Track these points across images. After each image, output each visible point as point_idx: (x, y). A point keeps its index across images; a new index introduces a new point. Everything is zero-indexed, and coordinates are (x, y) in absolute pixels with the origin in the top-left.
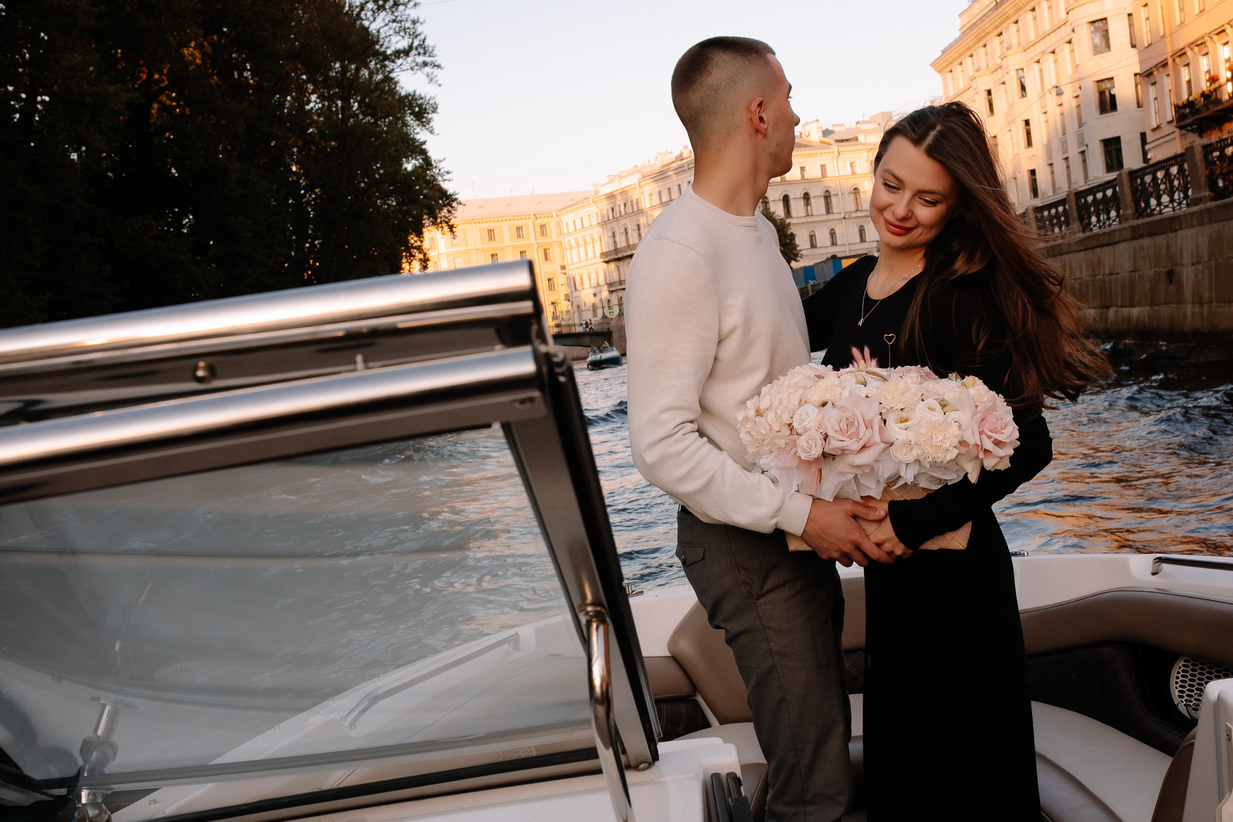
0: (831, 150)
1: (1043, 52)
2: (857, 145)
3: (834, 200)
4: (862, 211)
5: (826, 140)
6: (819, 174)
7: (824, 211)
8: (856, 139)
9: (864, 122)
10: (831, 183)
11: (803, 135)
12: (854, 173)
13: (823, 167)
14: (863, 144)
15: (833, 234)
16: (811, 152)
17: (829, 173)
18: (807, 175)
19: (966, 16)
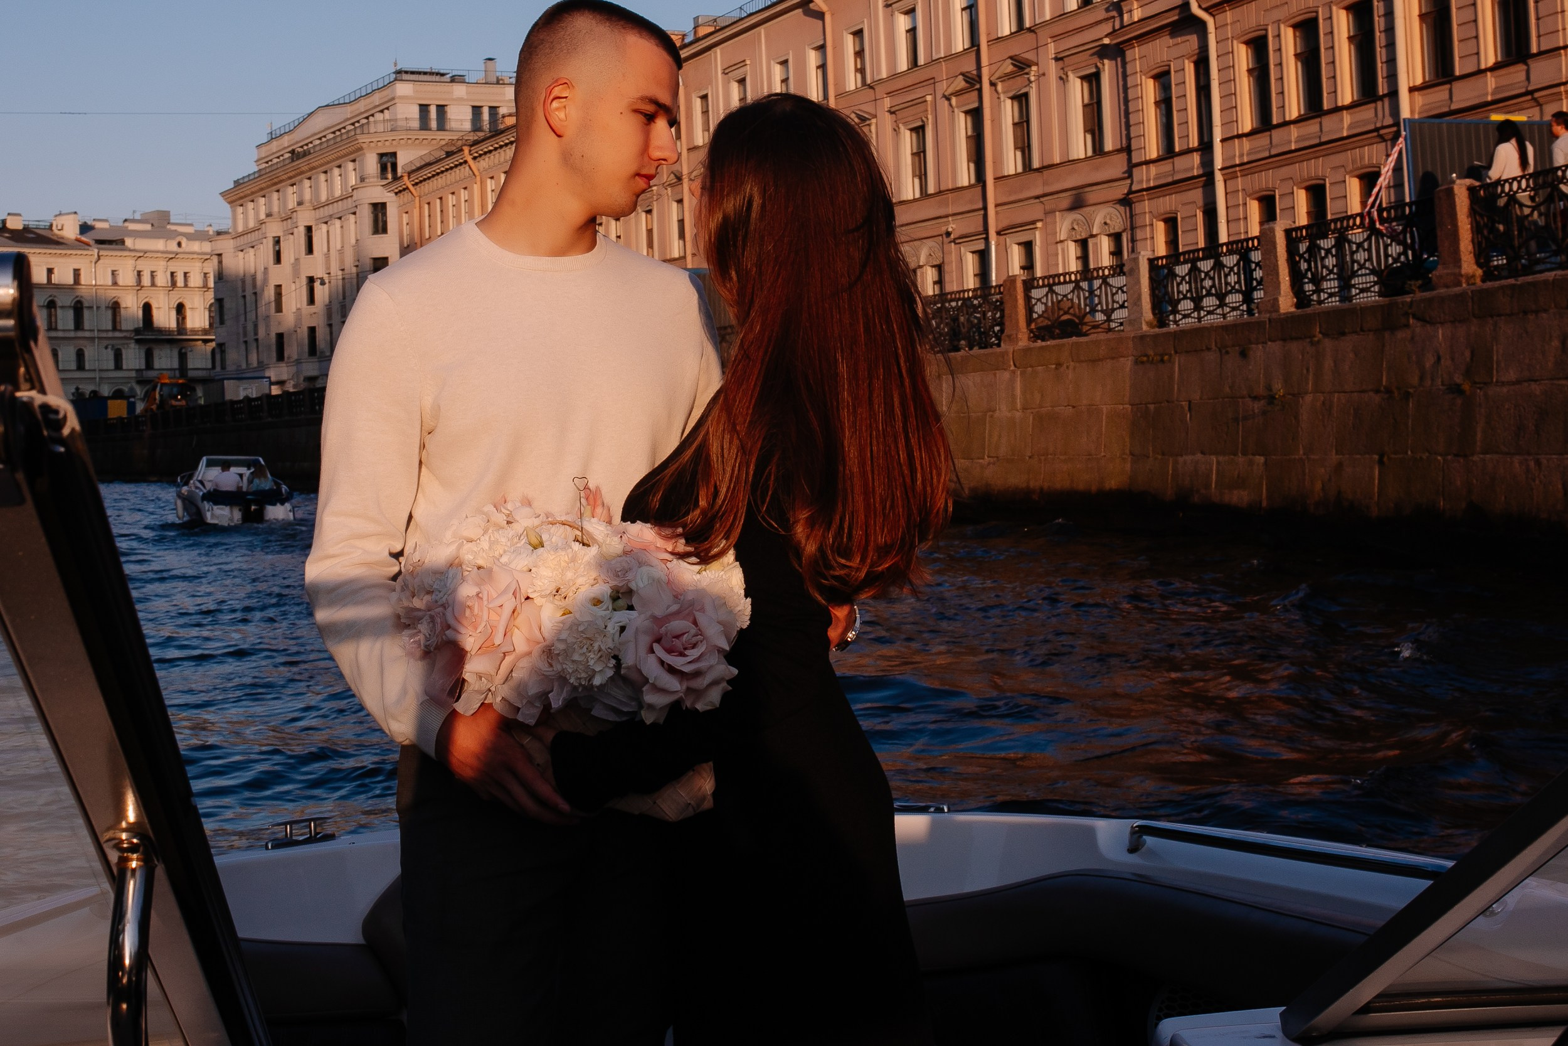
0: (89, 253)
1: (331, 216)
2: (122, 250)
3: (86, 313)
4: (121, 331)
5: (84, 239)
6: (70, 280)
7: (71, 326)
8: (122, 242)
9: (134, 221)
10: (83, 292)
11: (54, 228)
12: (115, 283)
13: (77, 273)
14: (130, 250)
15: (80, 355)
16: (64, 252)
17: (83, 280)
18: (55, 279)
19: (264, 149)
